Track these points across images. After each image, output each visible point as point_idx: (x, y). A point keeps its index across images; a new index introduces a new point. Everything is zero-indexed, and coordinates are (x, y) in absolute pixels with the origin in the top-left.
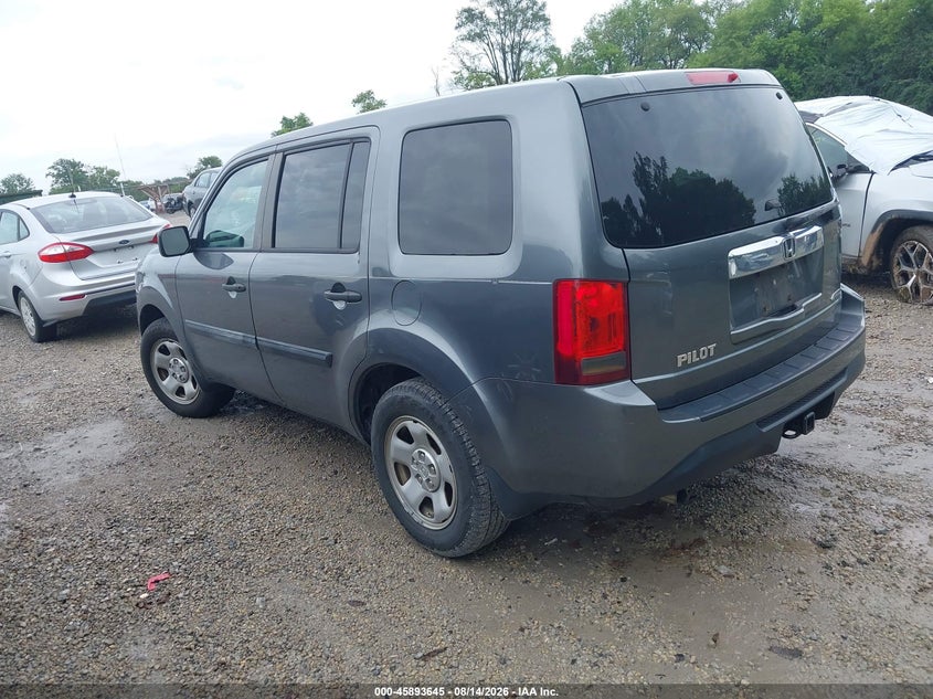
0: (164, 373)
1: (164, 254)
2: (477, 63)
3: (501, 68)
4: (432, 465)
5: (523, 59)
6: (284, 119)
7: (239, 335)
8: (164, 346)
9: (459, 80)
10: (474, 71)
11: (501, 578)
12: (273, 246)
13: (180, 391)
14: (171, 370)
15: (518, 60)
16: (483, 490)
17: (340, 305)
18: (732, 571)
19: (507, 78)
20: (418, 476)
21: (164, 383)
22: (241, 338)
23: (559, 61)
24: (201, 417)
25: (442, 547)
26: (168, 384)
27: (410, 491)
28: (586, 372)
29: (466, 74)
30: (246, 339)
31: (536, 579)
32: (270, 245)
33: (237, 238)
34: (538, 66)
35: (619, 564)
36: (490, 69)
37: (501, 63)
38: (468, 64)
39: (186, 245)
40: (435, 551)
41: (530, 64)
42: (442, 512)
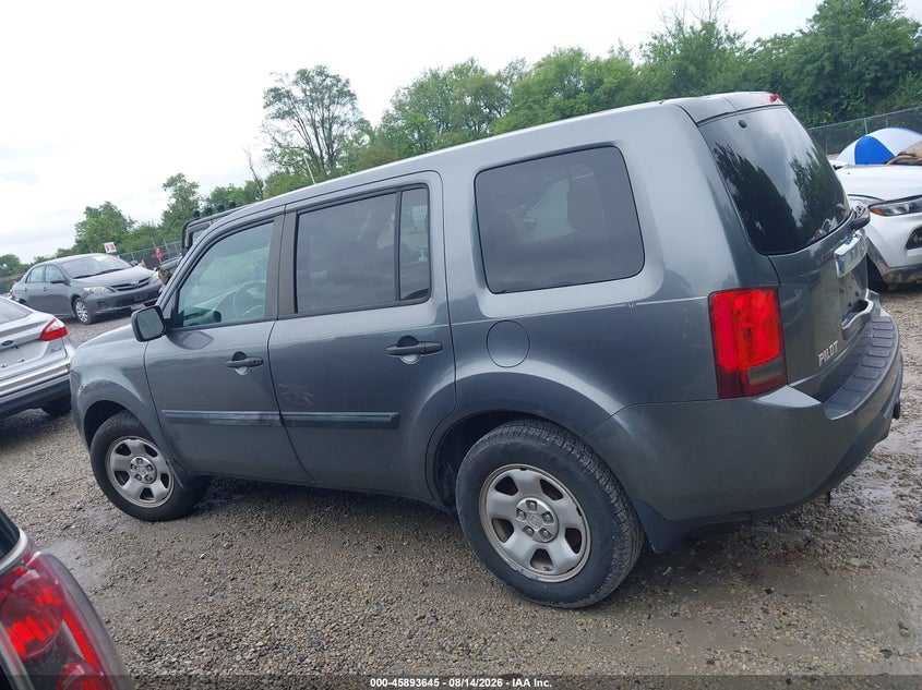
0: (123, 476)
1: (141, 338)
2: (289, 139)
3: (314, 143)
4: (548, 513)
5: (334, 133)
6: (88, 209)
7: (254, 415)
8: (124, 446)
9: (272, 158)
10: (287, 147)
11: (646, 616)
12: (296, 311)
13: (146, 493)
14: (132, 472)
15: (330, 134)
16: (625, 527)
17: (410, 360)
18: (864, 561)
19: (321, 151)
20: (526, 529)
21: (125, 487)
22: (257, 417)
23: (370, 133)
24: (178, 519)
25: (570, 599)
26: (130, 488)
27: (518, 546)
28: (753, 382)
29: (278, 151)
30: (264, 417)
31: (684, 609)
32: (293, 310)
33: (211, 313)
34: (351, 138)
35: (753, 578)
36: (303, 143)
37: (313, 137)
38: (280, 141)
39: (160, 327)
40: (562, 604)
41: (342, 136)
42: (569, 561)
